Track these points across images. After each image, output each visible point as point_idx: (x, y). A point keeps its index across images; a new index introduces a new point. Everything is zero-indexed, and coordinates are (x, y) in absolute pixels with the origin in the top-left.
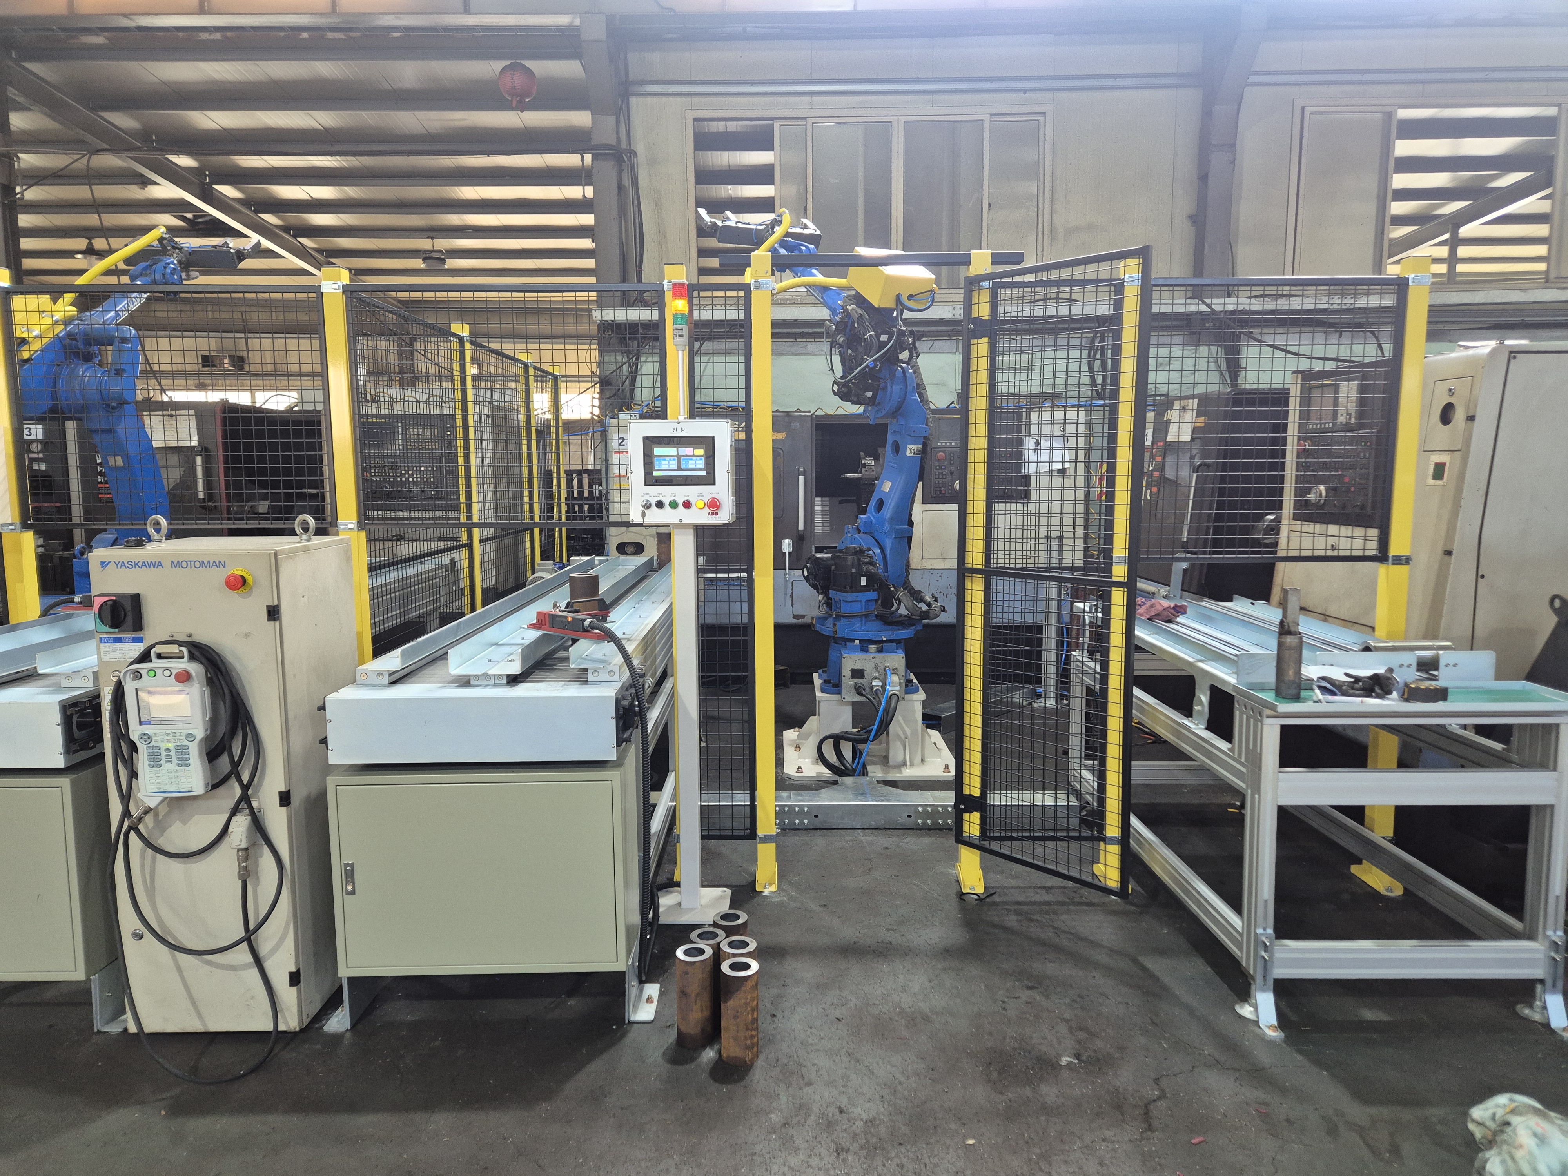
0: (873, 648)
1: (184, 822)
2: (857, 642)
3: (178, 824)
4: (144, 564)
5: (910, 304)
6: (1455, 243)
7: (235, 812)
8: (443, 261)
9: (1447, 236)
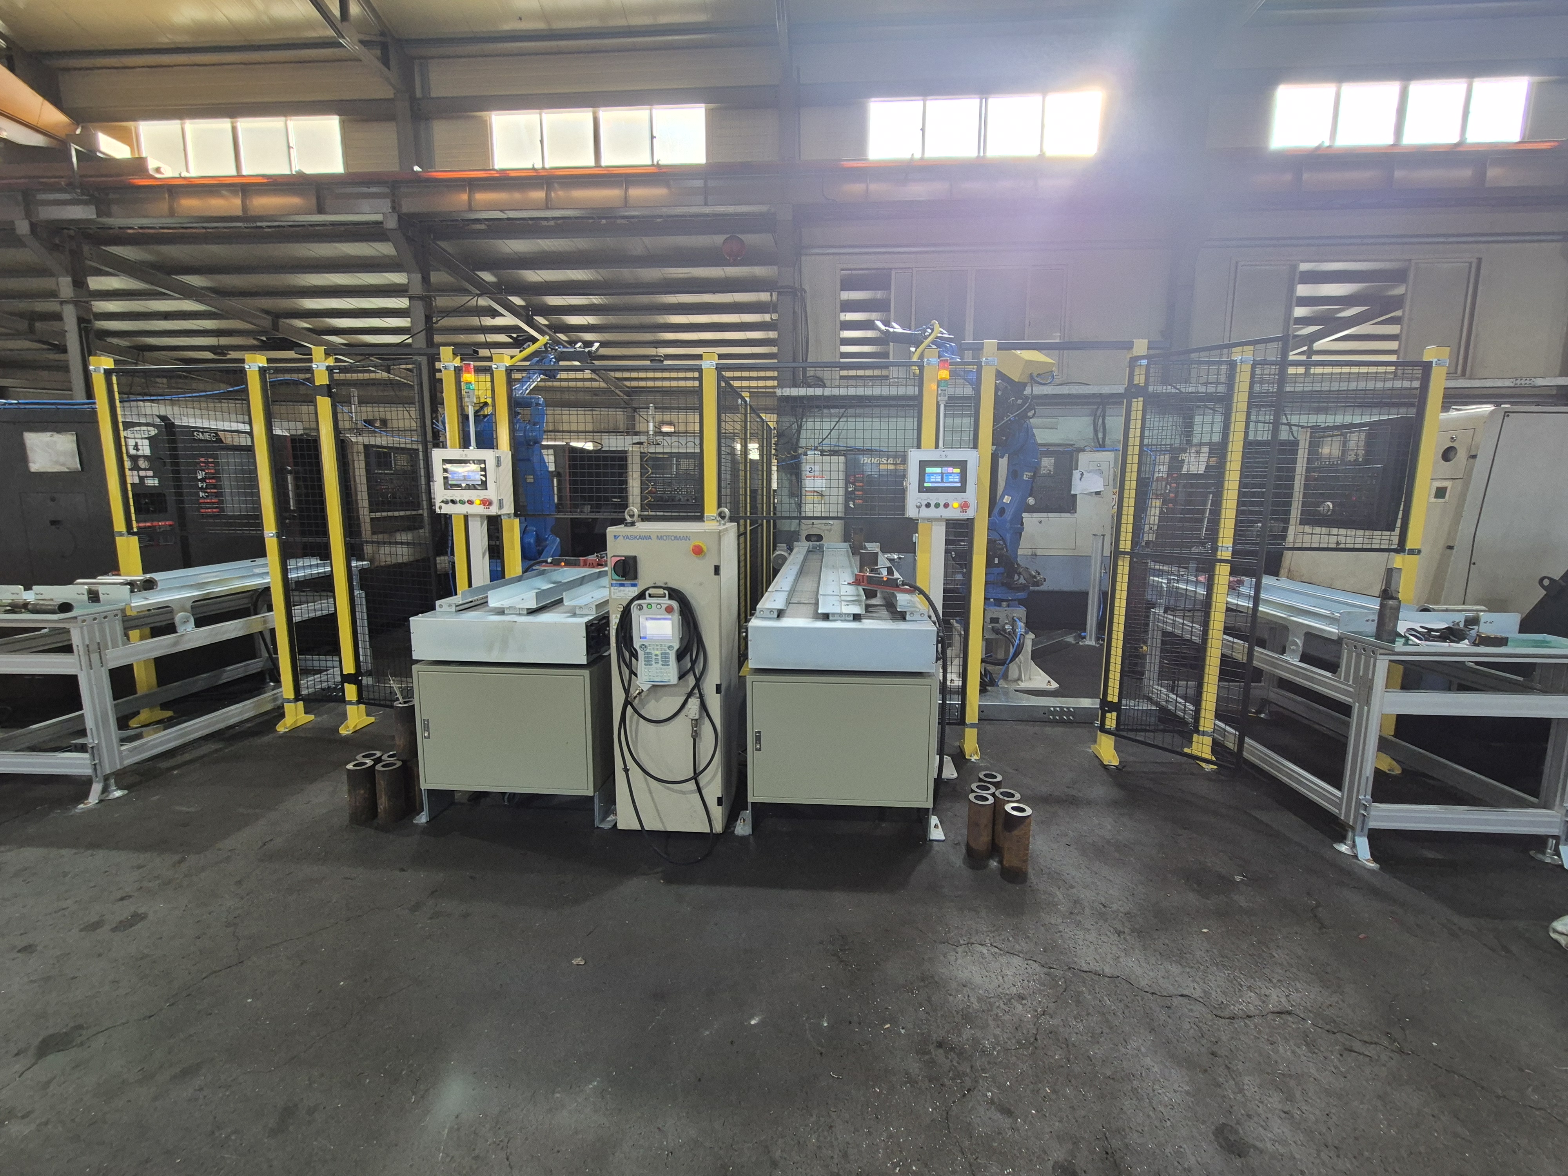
0: (1004, 604)
1: (657, 701)
2: (992, 600)
3: (653, 701)
4: (640, 538)
5: (1038, 379)
6: (1311, 352)
7: (690, 695)
8: (662, 361)
9: (1305, 348)
